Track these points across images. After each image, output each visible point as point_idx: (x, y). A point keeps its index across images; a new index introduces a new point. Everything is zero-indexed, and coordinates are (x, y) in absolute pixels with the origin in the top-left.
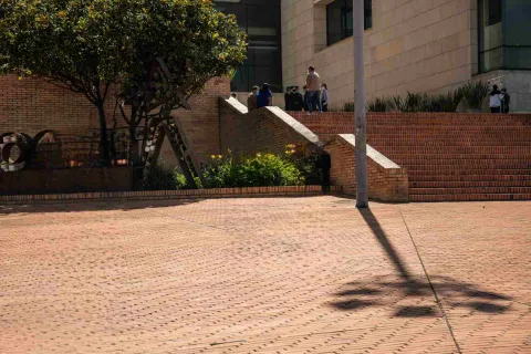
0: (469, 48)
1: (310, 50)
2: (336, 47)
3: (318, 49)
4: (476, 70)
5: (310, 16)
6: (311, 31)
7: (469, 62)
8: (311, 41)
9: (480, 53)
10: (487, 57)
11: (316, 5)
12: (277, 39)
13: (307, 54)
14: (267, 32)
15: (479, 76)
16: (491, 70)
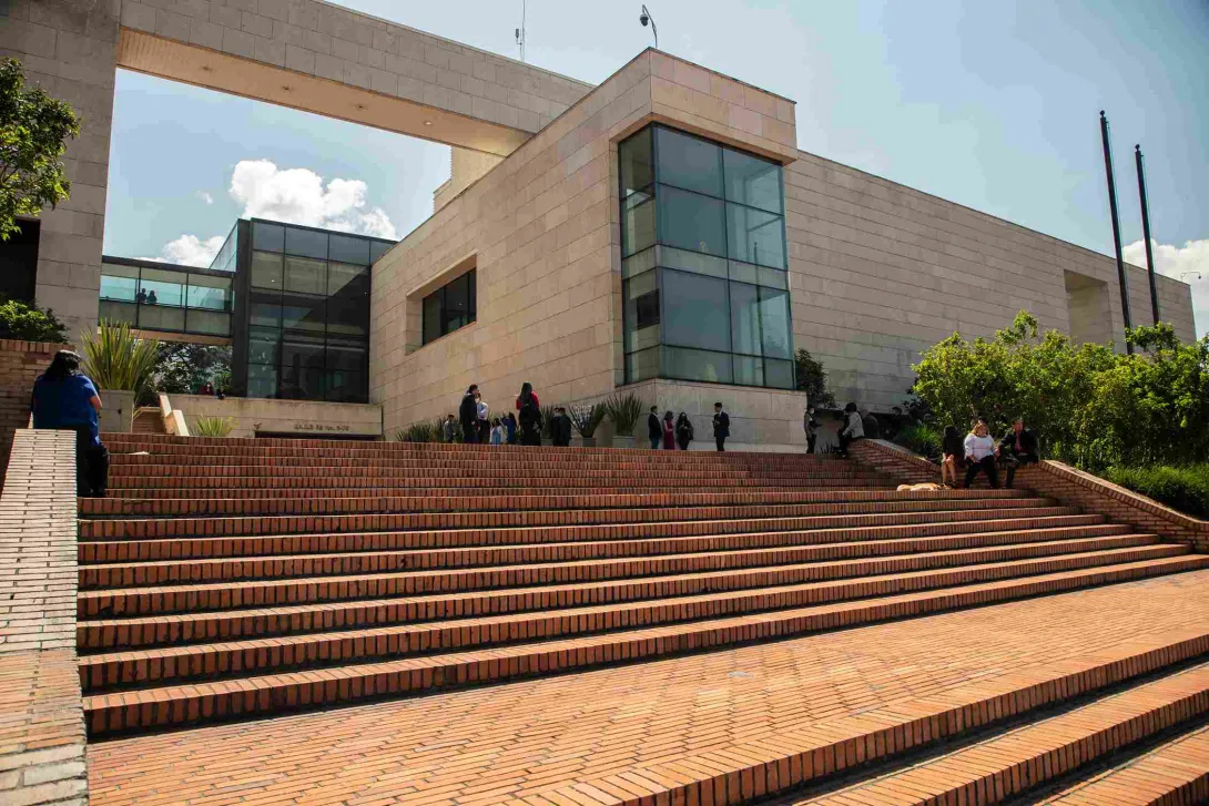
0: (612, 346)
1: (401, 352)
2: (431, 347)
3: (410, 350)
4: (621, 380)
5: (402, 311)
6: (403, 328)
7: (611, 365)
8: (402, 341)
9: (627, 355)
10: (635, 359)
11: (409, 298)
12: (365, 339)
13: (398, 355)
14: (357, 330)
15: (627, 387)
16: (642, 380)
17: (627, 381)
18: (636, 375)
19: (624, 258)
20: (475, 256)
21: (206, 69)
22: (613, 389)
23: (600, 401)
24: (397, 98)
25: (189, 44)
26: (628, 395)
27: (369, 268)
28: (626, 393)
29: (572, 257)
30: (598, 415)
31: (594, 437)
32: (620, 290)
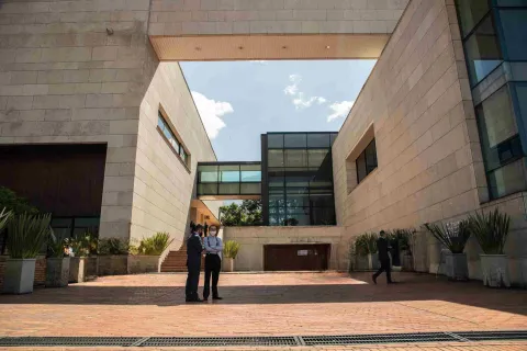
1: (346, 193)
3: (350, 191)
4: (486, 194)
5: (344, 168)
6: (345, 179)
7: (474, 185)
8: (346, 187)
9: (489, 172)
10: (498, 175)
11: (347, 160)
15: (492, 203)
16: (509, 194)
17: (492, 196)
18: (501, 190)
19: (474, 86)
20: (372, 125)
21: (198, 49)
22: (478, 206)
23: (465, 218)
24: (301, 34)
25: (181, 36)
26: (493, 212)
27: (330, 148)
28: (490, 209)
29: (430, 102)
30: (465, 231)
31: (464, 251)
32: (473, 116)
